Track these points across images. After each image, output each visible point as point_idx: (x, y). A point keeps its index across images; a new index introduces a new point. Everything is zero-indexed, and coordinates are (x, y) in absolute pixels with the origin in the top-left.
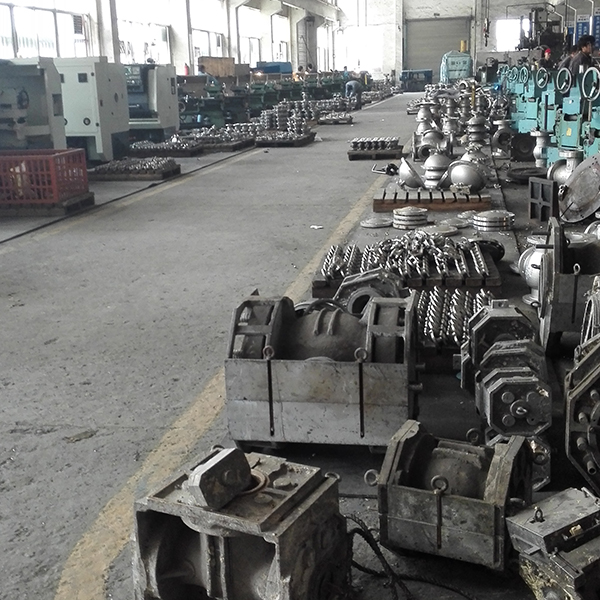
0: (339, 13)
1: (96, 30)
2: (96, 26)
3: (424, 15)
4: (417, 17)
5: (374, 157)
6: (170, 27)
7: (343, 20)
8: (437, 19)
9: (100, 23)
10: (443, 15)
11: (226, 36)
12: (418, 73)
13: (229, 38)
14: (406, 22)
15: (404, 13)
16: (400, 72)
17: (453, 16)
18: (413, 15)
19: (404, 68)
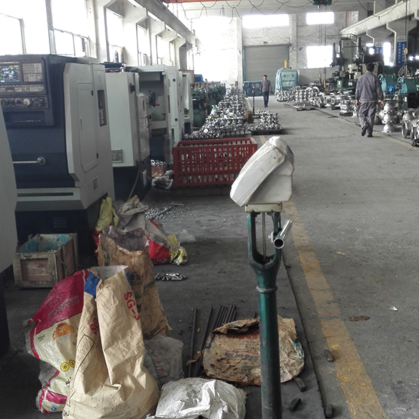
0: (197, 40)
1: (95, 49)
2: (95, 46)
3: (256, 43)
4: (251, 44)
6: (124, 48)
7: (199, 45)
8: (266, 45)
9: (97, 44)
10: (270, 43)
11: (149, 55)
12: (255, 83)
13: (151, 57)
14: (244, 48)
15: (243, 42)
17: (277, 43)
18: (249, 43)
19: (244, 80)
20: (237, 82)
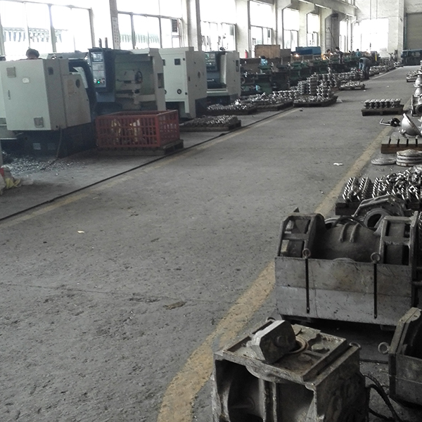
0: (356, 10)
1: (186, 29)
2: (186, 26)
3: (420, 9)
4: (414, 11)
5: (381, 113)
6: (236, 25)
7: (359, 15)
9: (189, 24)
11: (275, 29)
12: (415, 52)
13: (277, 31)
14: (407, 15)
15: (405, 9)
16: (401, 51)
18: (412, 10)
19: (404, 49)
20: (396, 52)
